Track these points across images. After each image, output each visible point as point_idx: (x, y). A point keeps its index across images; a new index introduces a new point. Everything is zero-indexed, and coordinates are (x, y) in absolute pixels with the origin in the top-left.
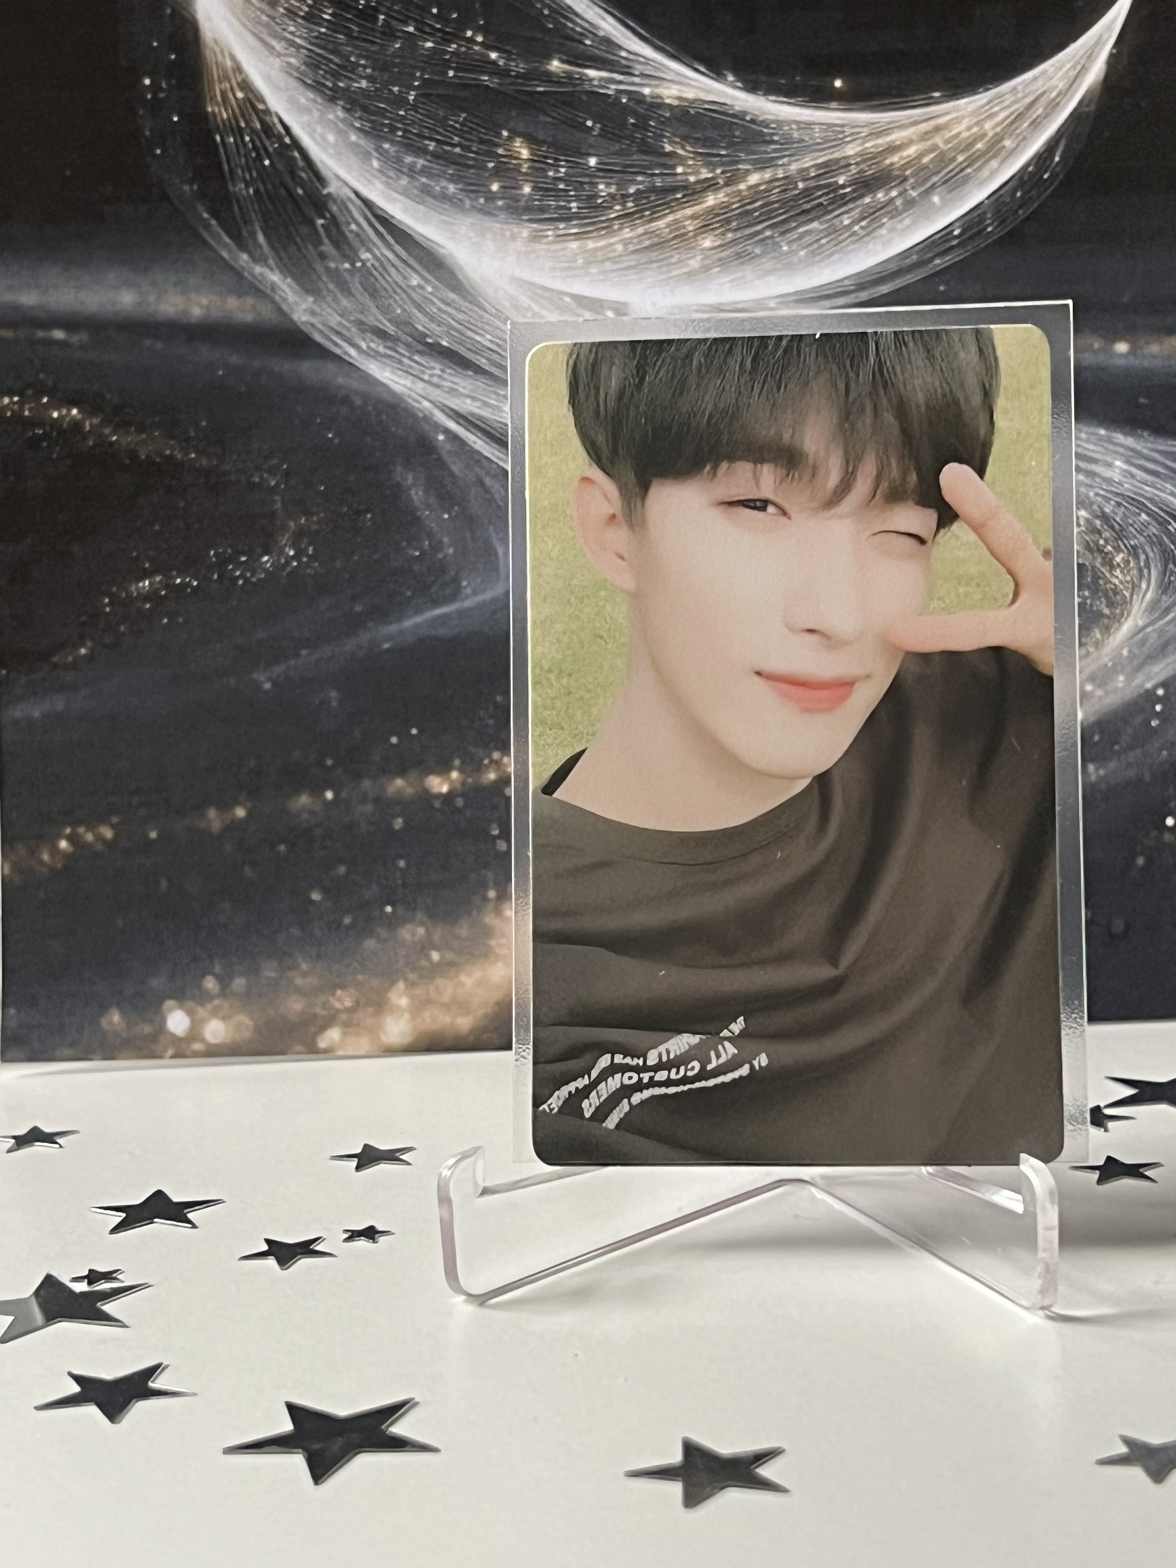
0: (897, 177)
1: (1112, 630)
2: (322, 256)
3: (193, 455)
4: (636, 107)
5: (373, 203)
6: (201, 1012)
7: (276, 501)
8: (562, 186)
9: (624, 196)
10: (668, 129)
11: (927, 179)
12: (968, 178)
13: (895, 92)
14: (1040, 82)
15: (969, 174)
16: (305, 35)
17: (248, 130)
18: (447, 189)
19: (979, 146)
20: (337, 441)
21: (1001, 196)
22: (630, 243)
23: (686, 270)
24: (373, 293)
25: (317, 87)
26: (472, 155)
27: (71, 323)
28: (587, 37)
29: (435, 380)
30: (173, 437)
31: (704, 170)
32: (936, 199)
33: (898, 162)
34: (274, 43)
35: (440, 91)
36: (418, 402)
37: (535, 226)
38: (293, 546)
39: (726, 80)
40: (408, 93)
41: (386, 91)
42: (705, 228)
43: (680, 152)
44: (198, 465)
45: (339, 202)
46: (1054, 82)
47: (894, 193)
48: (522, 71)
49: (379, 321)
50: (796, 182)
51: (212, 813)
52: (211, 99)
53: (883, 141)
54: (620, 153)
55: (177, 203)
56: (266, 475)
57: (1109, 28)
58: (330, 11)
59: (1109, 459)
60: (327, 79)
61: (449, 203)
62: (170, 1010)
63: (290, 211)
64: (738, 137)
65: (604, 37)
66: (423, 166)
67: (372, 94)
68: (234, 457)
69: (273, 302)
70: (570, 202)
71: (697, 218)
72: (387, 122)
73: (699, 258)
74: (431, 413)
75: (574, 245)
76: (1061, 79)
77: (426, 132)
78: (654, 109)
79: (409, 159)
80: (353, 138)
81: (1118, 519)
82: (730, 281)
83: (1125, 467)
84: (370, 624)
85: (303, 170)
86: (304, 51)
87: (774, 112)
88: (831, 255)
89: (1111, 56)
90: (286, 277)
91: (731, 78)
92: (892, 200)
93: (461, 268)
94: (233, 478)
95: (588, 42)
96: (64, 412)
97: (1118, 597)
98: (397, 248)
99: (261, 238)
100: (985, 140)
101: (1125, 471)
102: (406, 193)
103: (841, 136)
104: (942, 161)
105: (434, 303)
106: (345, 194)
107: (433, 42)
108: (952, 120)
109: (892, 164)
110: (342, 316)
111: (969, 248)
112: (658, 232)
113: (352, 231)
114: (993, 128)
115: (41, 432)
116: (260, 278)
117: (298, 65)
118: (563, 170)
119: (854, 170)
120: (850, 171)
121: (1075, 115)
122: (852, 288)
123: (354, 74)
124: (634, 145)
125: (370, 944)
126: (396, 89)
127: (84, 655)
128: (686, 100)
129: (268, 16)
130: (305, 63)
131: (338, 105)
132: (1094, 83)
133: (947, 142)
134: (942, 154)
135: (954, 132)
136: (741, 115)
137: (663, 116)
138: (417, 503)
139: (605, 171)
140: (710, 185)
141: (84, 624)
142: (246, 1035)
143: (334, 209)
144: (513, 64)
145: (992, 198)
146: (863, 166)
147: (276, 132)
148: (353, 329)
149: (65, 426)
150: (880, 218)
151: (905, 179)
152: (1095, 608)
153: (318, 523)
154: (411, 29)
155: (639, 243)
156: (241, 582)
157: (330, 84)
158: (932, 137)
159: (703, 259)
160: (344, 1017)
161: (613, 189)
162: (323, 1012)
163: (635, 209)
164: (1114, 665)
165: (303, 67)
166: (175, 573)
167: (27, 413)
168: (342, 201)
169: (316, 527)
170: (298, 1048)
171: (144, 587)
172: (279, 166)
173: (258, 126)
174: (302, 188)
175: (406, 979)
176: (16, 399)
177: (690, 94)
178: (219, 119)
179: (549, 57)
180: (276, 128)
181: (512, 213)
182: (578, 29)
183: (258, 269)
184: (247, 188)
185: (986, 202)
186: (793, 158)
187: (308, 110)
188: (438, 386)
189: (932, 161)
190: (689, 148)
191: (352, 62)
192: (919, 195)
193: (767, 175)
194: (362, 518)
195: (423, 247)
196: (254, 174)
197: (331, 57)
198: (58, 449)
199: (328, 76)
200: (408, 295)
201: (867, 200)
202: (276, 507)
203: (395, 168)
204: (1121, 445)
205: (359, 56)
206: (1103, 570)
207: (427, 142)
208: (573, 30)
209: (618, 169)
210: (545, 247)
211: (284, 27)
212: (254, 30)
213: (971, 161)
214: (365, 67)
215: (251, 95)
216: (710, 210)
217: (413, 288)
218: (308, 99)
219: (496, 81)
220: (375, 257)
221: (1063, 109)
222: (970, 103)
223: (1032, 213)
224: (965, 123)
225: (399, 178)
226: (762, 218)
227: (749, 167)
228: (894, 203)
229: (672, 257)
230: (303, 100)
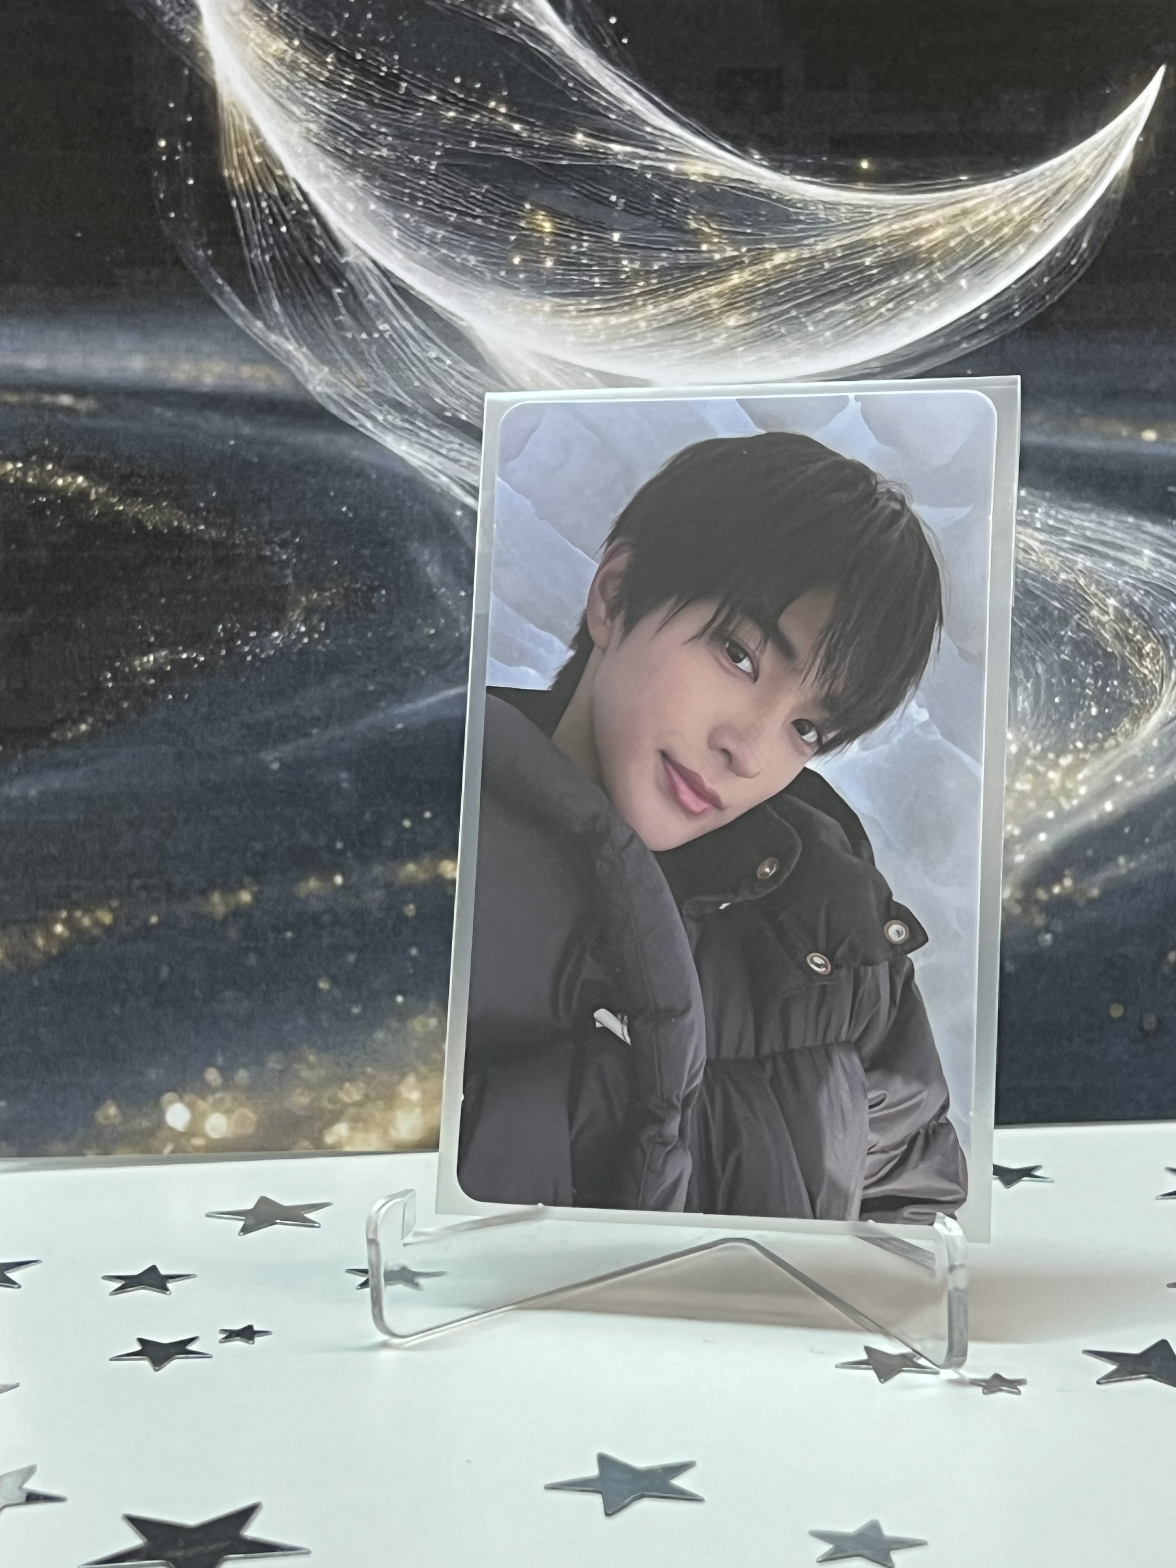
0: (924, 259)
1: (1141, 721)
2: (340, 326)
3: (202, 527)
4: (661, 183)
5: (392, 274)
6: (202, 1105)
7: (286, 576)
8: (585, 261)
9: (648, 272)
10: (693, 206)
11: (955, 262)
12: (994, 263)
13: (921, 175)
14: (1067, 168)
15: (996, 258)
16: (325, 101)
17: (266, 195)
18: (469, 261)
19: (1006, 230)
20: (351, 515)
21: (1029, 281)
22: (654, 320)
23: (710, 348)
24: (391, 365)
25: (337, 154)
26: (494, 227)
27: (79, 390)
28: (612, 112)
29: (453, 454)
30: (180, 508)
31: (729, 249)
32: (963, 283)
33: (925, 245)
34: (294, 108)
35: (463, 162)
36: (435, 476)
37: (557, 300)
38: (304, 622)
39: (753, 158)
40: (429, 163)
41: (408, 161)
42: (730, 307)
43: (706, 229)
44: (207, 537)
45: (357, 270)
46: (1082, 168)
47: (921, 276)
48: (547, 144)
49: (398, 395)
50: (822, 263)
51: (216, 897)
52: (228, 161)
53: (909, 224)
54: (644, 229)
55: (190, 267)
56: (277, 549)
57: (1136, 117)
58: (352, 77)
59: (1137, 548)
60: (347, 146)
61: (469, 275)
62: (171, 1103)
63: (307, 280)
64: (764, 216)
65: (629, 111)
66: (444, 237)
67: (393, 162)
68: (245, 530)
69: (287, 371)
70: (592, 277)
71: (721, 296)
72: (407, 191)
73: (724, 336)
74: (449, 488)
75: (597, 320)
76: (1088, 167)
77: (448, 204)
78: (679, 186)
79: (429, 230)
80: (373, 207)
81: (1148, 609)
82: (754, 361)
83: (1153, 555)
84: (383, 704)
85: (320, 238)
86: (323, 116)
87: (800, 191)
88: (857, 336)
89: (1138, 143)
90: (301, 346)
91: (757, 157)
92: (918, 284)
93: (482, 342)
94: (243, 551)
95: (613, 116)
96: (69, 479)
97: (1148, 687)
98: (416, 319)
99: (276, 307)
100: (1013, 224)
101: (1155, 559)
102: (424, 263)
103: (867, 218)
104: (968, 244)
105: (451, 376)
106: (363, 263)
107: (457, 111)
108: (980, 203)
109: (919, 247)
110: (359, 387)
111: (996, 332)
112: (683, 309)
113: (370, 301)
114: (1021, 213)
115: (44, 500)
116: (274, 347)
117: (316, 131)
118: (585, 244)
119: (880, 251)
120: (876, 252)
121: (1103, 202)
122: (878, 370)
123: (373, 140)
124: (659, 221)
125: (380, 1035)
126: (416, 158)
127: (84, 732)
128: (711, 177)
129: (288, 80)
130: (326, 130)
131: (359, 172)
132: (1123, 171)
133: (974, 226)
134: (970, 236)
135: (981, 216)
136: (766, 194)
137: (686, 193)
138: (434, 580)
139: (628, 246)
140: (735, 264)
141: (83, 698)
142: (250, 1130)
143: (352, 277)
144: (536, 135)
145: (1019, 284)
146: (890, 247)
147: (293, 198)
148: (370, 401)
149: (69, 494)
150: (908, 299)
151: (932, 262)
152: (1124, 698)
153: (330, 598)
154: (433, 98)
155: (663, 320)
156: (249, 658)
157: (349, 151)
158: (959, 220)
159: (727, 338)
160: (352, 1111)
161: (637, 265)
162: (330, 1106)
163: (659, 286)
164: (1143, 757)
165: (322, 133)
166: (181, 648)
167: (30, 480)
168: (361, 270)
169: (329, 603)
170: (305, 1143)
171: (148, 661)
172: (296, 233)
173: (275, 191)
174: (319, 256)
175: (417, 1072)
176: (20, 465)
177: (716, 173)
178: (236, 184)
179: (574, 131)
180: (295, 195)
181: (532, 287)
182: (604, 103)
183: (273, 338)
184: (263, 254)
185: (1014, 286)
186: (819, 239)
187: (326, 177)
188: (456, 461)
189: (959, 244)
190: (713, 225)
191: (373, 130)
192: (945, 279)
193: (793, 254)
194: (376, 595)
195: (441, 319)
196: (271, 241)
197: (352, 124)
198: (62, 517)
199: (347, 143)
200: (428, 369)
201: (894, 282)
202: (287, 582)
203: (415, 238)
204: (1151, 534)
205: (381, 124)
206: (1132, 659)
207: (448, 213)
208: (600, 105)
209: (641, 245)
210: (567, 322)
211: (305, 92)
212: (273, 93)
213: (1001, 244)
214: (385, 134)
215: (268, 160)
216: (734, 289)
217: (430, 360)
218: (327, 166)
219: (520, 152)
220: (393, 327)
221: (1091, 195)
222: (996, 187)
223: (1061, 299)
224: (993, 207)
225: (419, 248)
226: (787, 298)
227: (775, 246)
228: (920, 286)
229: (695, 334)
230: (322, 167)
